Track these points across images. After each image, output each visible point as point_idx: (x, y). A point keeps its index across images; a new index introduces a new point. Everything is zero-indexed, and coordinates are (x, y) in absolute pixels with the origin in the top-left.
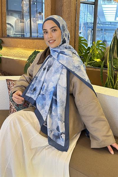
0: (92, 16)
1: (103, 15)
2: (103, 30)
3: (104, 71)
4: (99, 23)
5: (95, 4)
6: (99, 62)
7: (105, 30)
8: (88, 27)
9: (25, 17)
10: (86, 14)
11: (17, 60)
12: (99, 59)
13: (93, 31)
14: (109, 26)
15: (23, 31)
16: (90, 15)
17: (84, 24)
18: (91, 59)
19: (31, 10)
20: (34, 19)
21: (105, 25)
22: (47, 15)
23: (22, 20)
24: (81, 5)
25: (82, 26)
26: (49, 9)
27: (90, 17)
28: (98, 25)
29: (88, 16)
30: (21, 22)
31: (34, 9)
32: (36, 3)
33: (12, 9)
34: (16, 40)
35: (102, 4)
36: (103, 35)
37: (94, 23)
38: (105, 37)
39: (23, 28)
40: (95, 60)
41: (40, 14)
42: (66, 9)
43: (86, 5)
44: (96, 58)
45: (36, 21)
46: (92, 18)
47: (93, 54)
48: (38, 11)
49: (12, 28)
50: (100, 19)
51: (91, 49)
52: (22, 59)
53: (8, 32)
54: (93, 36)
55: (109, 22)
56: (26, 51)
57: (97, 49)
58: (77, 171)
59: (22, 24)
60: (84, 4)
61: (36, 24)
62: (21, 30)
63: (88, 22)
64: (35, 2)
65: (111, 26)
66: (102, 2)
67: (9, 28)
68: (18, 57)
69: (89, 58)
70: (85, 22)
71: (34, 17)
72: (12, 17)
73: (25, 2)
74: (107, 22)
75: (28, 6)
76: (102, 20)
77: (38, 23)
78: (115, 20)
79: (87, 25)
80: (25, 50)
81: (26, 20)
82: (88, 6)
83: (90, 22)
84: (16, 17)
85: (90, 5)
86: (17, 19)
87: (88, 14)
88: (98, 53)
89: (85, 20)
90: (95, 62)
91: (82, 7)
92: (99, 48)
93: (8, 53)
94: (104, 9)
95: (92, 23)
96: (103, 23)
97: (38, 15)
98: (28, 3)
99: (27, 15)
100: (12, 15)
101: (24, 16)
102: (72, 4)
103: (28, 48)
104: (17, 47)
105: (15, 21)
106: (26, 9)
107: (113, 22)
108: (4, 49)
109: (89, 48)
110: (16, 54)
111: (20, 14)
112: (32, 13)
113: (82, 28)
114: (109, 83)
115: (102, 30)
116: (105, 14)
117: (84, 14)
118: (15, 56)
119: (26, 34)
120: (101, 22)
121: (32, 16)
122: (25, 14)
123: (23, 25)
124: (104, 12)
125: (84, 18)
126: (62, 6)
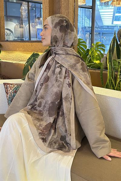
0: (90, 21)
1: (100, 19)
2: (101, 33)
3: (103, 72)
4: (97, 27)
5: (93, 8)
6: (99, 63)
7: (103, 34)
8: (86, 31)
9: (24, 23)
10: (84, 18)
11: (16, 64)
12: (99, 61)
13: (91, 35)
14: (107, 29)
15: (22, 36)
16: (87, 20)
17: (82, 28)
18: (90, 61)
19: (30, 15)
20: (33, 24)
21: (102, 29)
22: (45, 17)
23: (21, 25)
24: (79, 9)
25: (80, 30)
26: (47, 11)
27: (87, 22)
28: (95, 29)
29: (86, 20)
30: (20, 28)
31: (32, 14)
32: (34, 9)
33: (11, 15)
34: (14, 43)
35: (99, 8)
36: (101, 39)
37: (92, 28)
38: (102, 40)
39: (23, 33)
40: (95, 62)
41: (39, 19)
42: (64, 11)
43: (84, 9)
44: (95, 60)
45: (35, 27)
46: (90, 22)
47: (92, 56)
48: (37, 16)
49: (11, 33)
50: (97, 23)
51: (90, 51)
52: (21, 63)
53: (8, 37)
54: (91, 40)
55: (106, 26)
56: (25, 55)
57: (96, 51)
58: (79, 177)
59: (21, 29)
60: (81, 8)
61: (35, 30)
62: (21, 35)
63: (86, 26)
64: (34, 7)
65: (108, 30)
66: (99, 6)
67: (8, 34)
68: (17, 61)
69: (88, 60)
70: (83, 26)
71: (33, 22)
72: (11, 23)
73: (23, 8)
74: (105, 26)
75: (27, 12)
76: (99, 24)
77: (37, 28)
78: (112, 24)
79: (85, 29)
80: (24, 53)
81: (25, 26)
82: (85, 10)
83: (87, 26)
84: (15, 23)
85: (88, 9)
86: (17, 25)
87: (86, 18)
88: (97, 54)
89: (83, 24)
90: (94, 64)
91: (80, 11)
92: (98, 49)
93: (7, 57)
94: (101, 13)
95: (90, 27)
96: (100, 27)
97: (37, 20)
98: (26, 8)
99: (26, 20)
100: (11, 20)
101: (23, 21)
102: (70, 6)
103: (26, 51)
104: (16, 50)
105: (14, 27)
106: (24, 14)
107: (110, 26)
108: (3, 53)
109: (88, 50)
110: (15, 58)
111: (19, 19)
112: (30, 18)
113: (80, 32)
114: (110, 84)
115: (99, 34)
116: (102, 18)
117: (82, 18)
118: (13, 60)
119: (26, 39)
120: (98, 26)
121: (30, 21)
122: (24, 19)
123: (23, 30)
124: (101, 16)
125: (81, 23)
126: (60, 8)
